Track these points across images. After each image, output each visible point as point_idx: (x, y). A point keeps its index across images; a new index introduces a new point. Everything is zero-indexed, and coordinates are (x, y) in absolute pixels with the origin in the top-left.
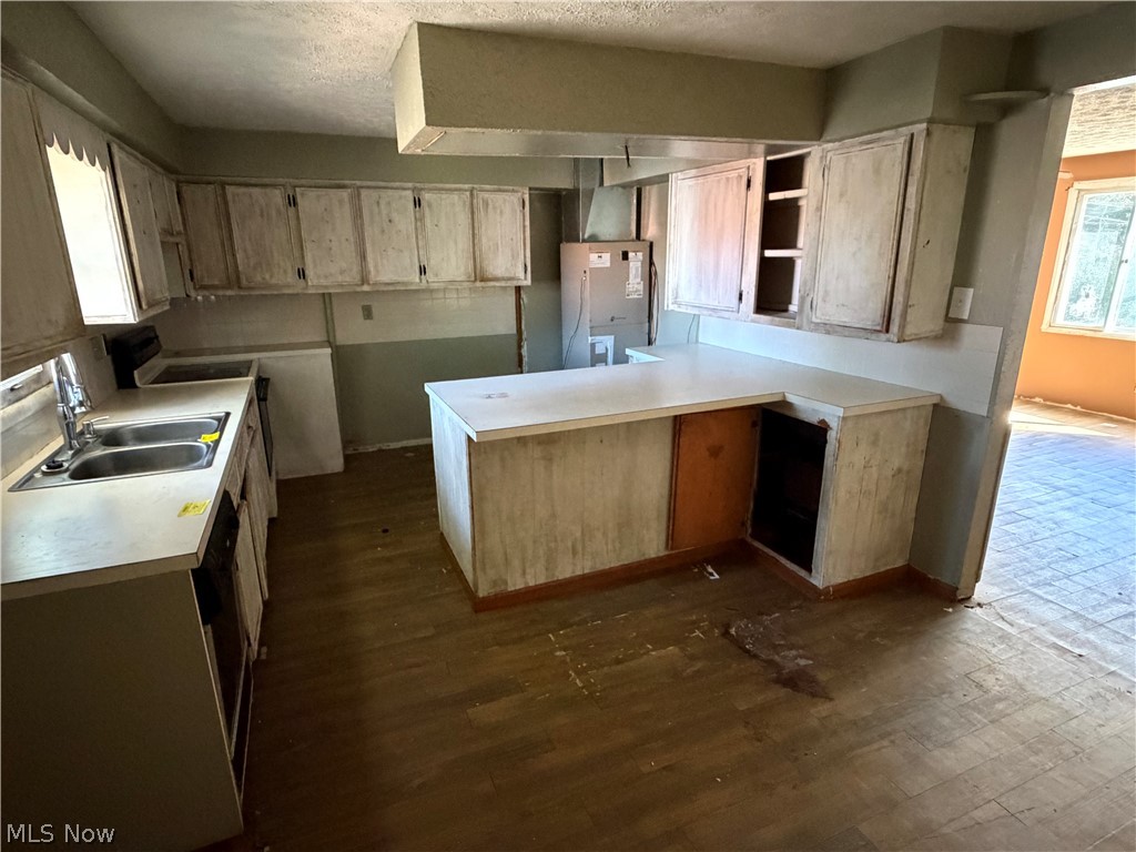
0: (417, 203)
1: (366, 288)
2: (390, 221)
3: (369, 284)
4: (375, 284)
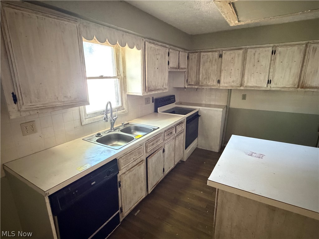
3: (243, 87)
4: (246, 87)
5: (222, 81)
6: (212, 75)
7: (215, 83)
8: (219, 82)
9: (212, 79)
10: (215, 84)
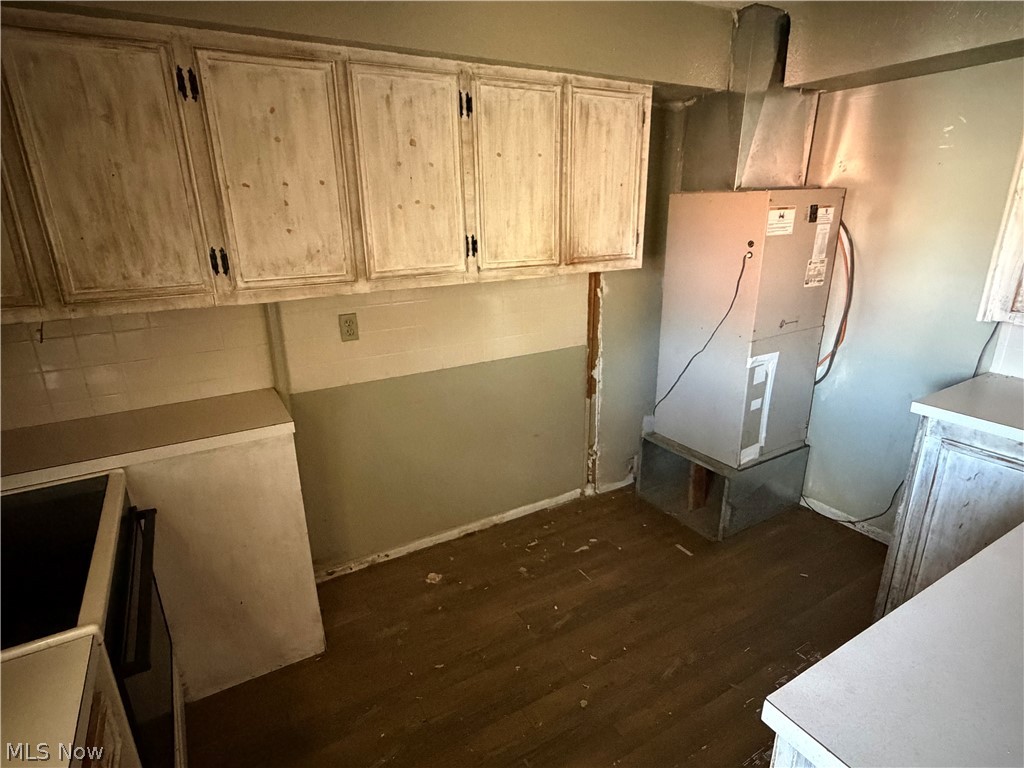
0: (467, 105)
1: (362, 287)
2: (412, 143)
5: (239, 259)
6: (153, 219)
7: (196, 272)
8: (220, 262)
9: (164, 247)
10: (194, 279)
